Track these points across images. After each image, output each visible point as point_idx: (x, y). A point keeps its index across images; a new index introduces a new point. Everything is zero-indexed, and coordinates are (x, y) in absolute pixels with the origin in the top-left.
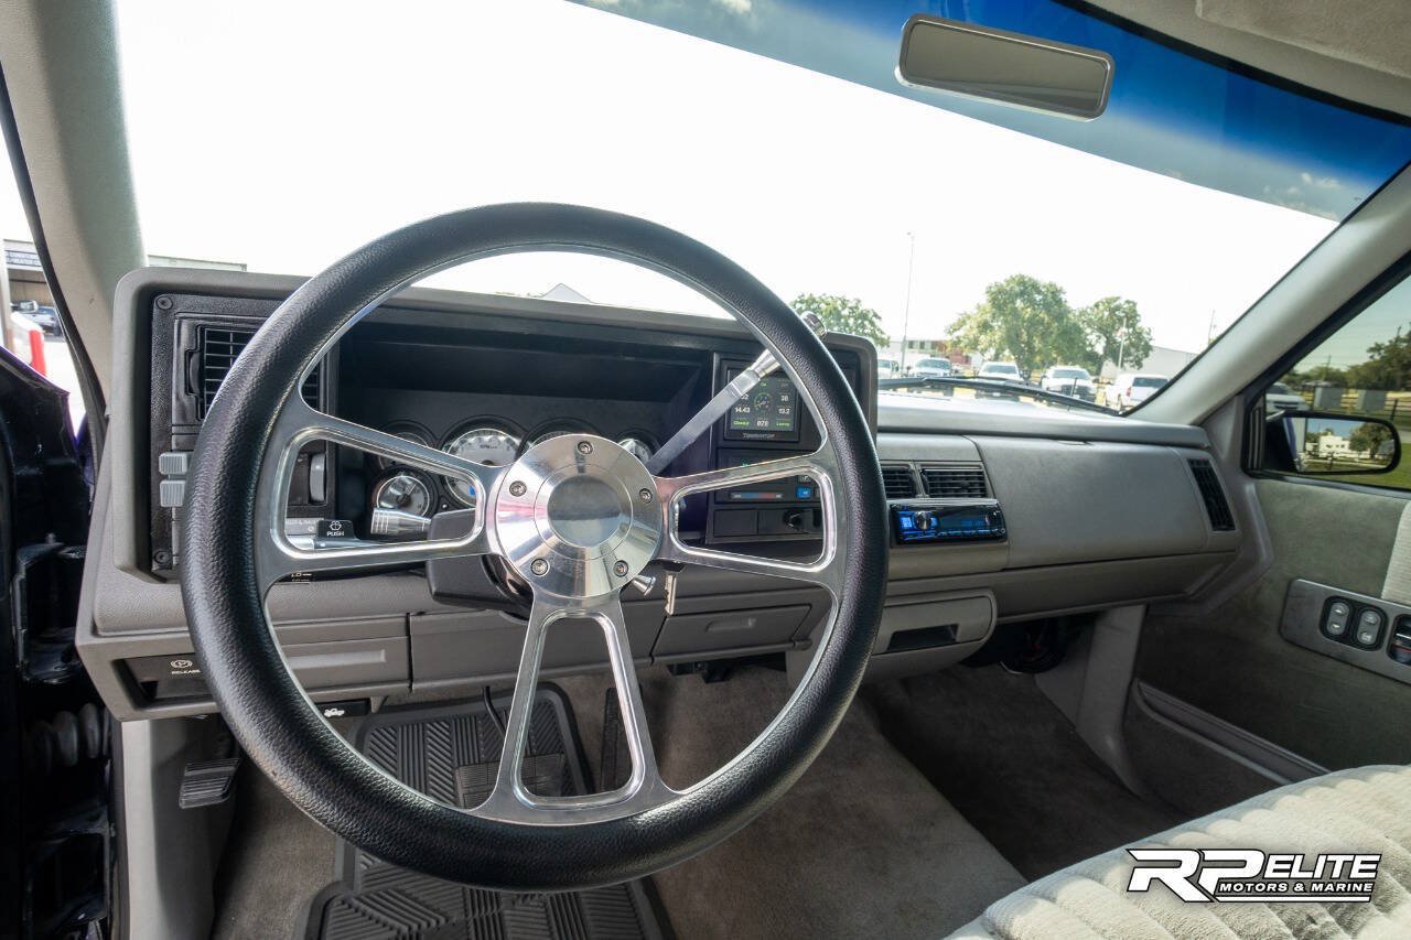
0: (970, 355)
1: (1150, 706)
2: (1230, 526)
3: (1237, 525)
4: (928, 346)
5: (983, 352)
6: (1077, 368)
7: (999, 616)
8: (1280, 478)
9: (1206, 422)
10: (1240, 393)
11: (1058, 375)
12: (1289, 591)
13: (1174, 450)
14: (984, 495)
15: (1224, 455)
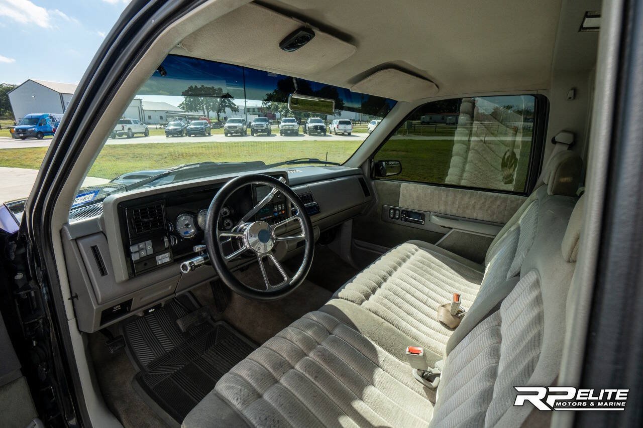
0: (275, 113)
1: (357, 245)
2: (369, 195)
3: (371, 194)
4: (256, 110)
5: (280, 112)
6: (318, 118)
7: (321, 231)
8: (379, 179)
9: (361, 167)
10: (368, 158)
11: (311, 122)
12: (383, 209)
13: (355, 176)
14: (313, 201)
15: (366, 175)
